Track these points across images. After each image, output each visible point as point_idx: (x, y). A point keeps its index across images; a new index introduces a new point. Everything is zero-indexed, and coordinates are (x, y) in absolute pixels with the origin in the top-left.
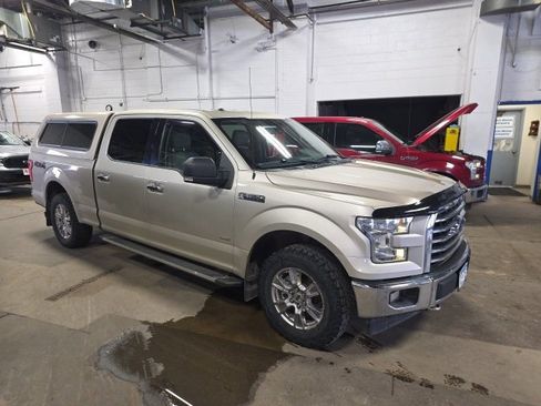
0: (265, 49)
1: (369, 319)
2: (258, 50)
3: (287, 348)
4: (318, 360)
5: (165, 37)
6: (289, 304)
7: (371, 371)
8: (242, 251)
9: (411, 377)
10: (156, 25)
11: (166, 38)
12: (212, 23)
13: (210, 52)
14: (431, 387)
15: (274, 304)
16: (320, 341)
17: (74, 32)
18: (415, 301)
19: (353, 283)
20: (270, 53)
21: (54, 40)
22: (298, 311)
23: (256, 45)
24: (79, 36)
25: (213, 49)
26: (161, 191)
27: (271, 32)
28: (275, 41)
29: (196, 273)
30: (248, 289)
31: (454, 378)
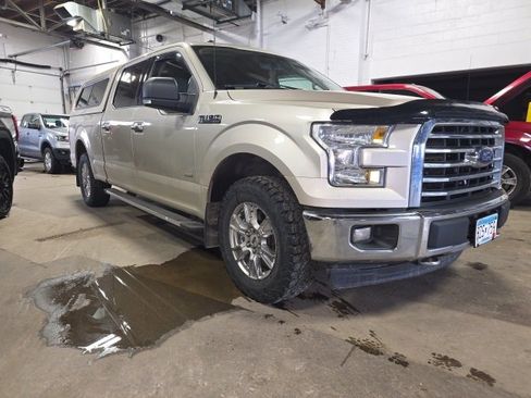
0: (316, 26)
1: (329, 264)
2: (310, 29)
3: (239, 301)
4: (267, 316)
5: (218, 21)
6: (245, 249)
7: (329, 336)
8: (202, 187)
9: (381, 350)
10: (205, 6)
11: (219, 23)
12: (265, 6)
13: (262, 35)
14: (405, 364)
15: (231, 250)
16: (273, 294)
17: (146, 29)
18: (394, 245)
19: (305, 213)
20: (321, 30)
21: (125, 33)
22: (253, 257)
23: (307, 23)
24: (150, 32)
25: (265, 32)
26: (141, 131)
27: (323, 7)
28: (327, 18)
29: (167, 218)
30: (212, 234)
31: (445, 359)
